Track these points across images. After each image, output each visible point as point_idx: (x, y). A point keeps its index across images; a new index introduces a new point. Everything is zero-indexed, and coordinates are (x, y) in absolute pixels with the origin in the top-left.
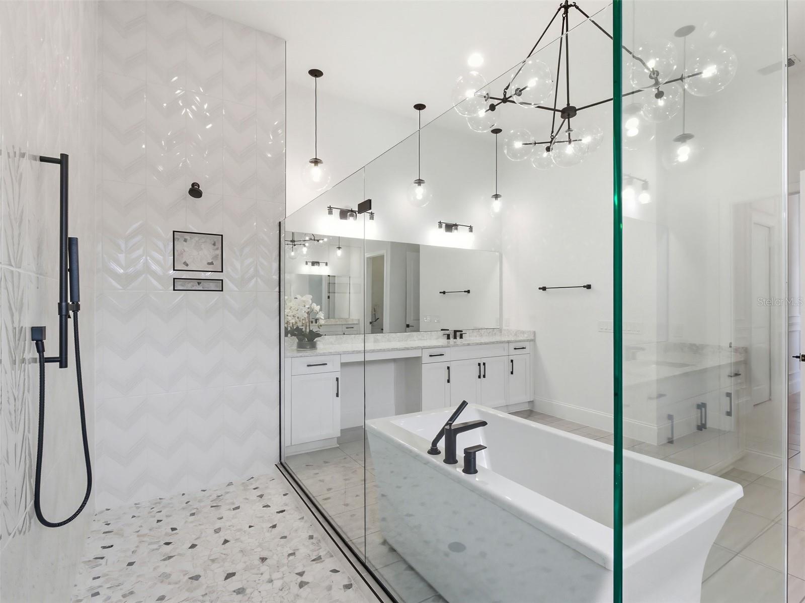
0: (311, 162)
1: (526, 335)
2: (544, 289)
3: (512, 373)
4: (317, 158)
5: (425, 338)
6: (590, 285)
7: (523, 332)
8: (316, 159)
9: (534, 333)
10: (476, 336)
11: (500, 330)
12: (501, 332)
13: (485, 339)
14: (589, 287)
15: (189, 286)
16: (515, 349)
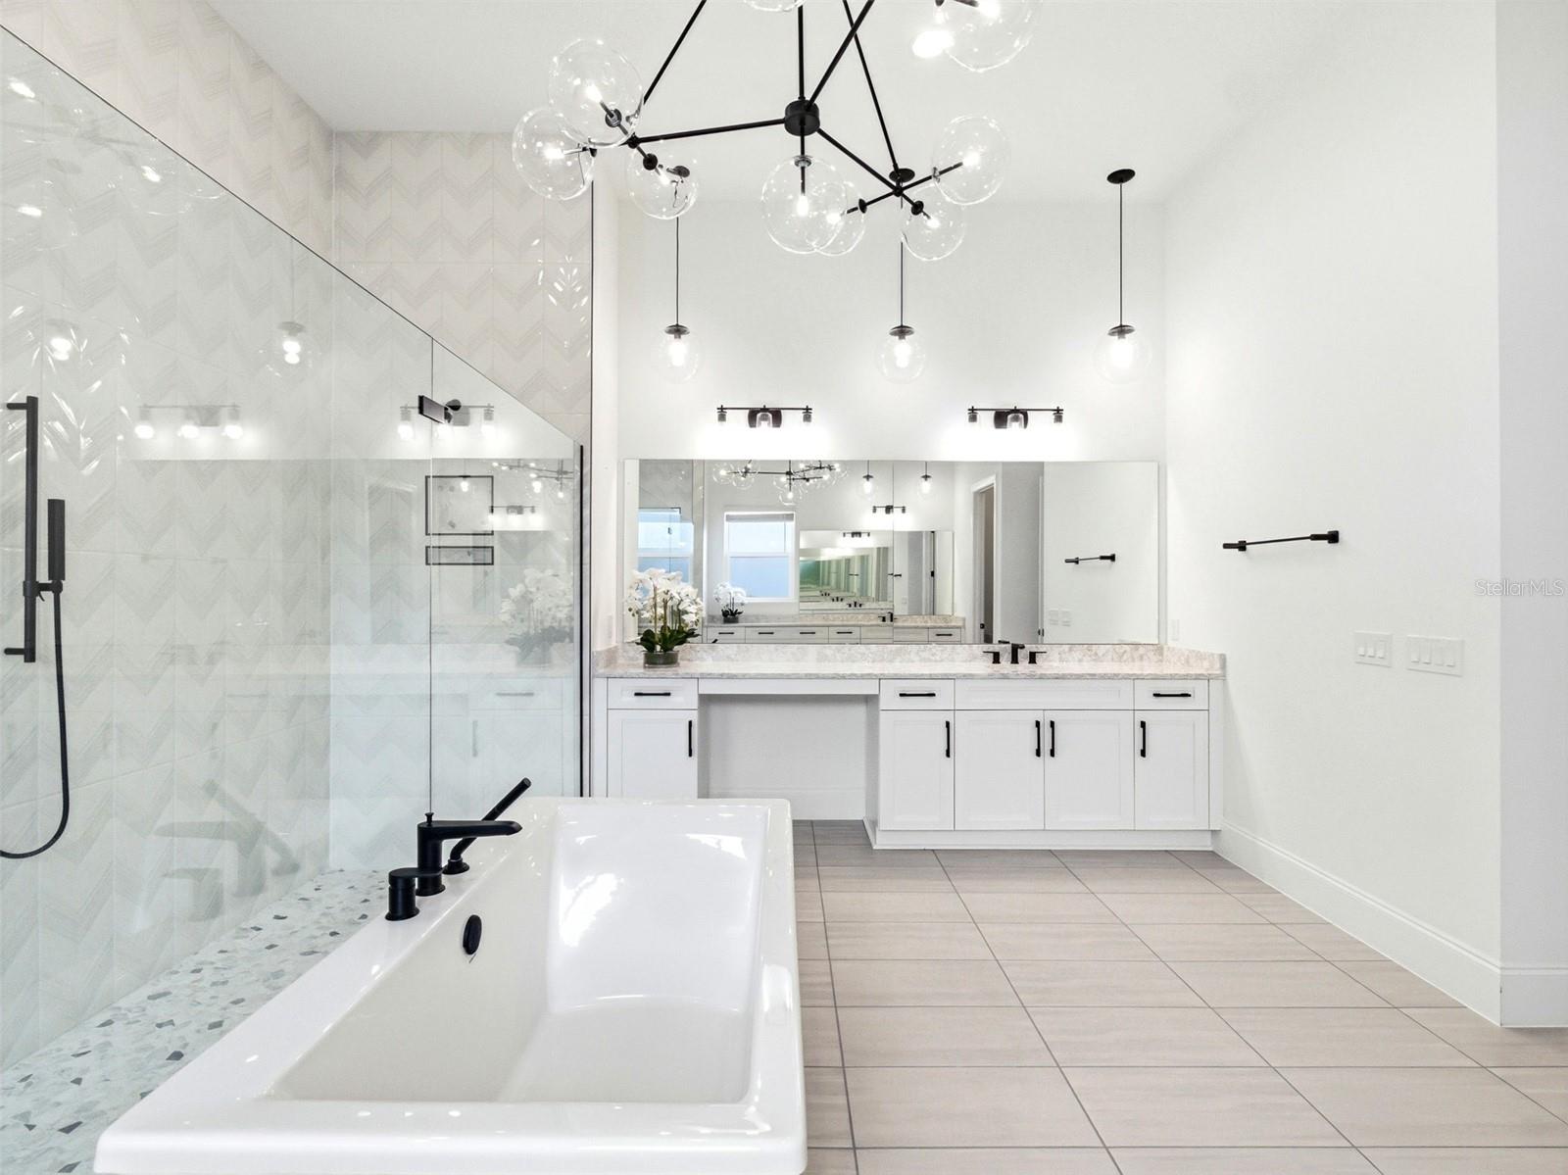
0: (670, 332)
1: (1206, 664)
2: (1242, 546)
3: (1143, 753)
4: (680, 324)
5: (938, 658)
6: (1337, 532)
7: (1200, 657)
8: (677, 325)
9: (1223, 659)
10: (1080, 661)
11: (1159, 649)
12: (1161, 654)
13: (1108, 667)
14: (1333, 537)
15: (456, 557)
16: (1156, 695)
